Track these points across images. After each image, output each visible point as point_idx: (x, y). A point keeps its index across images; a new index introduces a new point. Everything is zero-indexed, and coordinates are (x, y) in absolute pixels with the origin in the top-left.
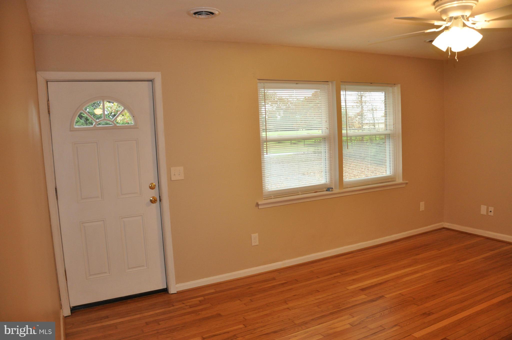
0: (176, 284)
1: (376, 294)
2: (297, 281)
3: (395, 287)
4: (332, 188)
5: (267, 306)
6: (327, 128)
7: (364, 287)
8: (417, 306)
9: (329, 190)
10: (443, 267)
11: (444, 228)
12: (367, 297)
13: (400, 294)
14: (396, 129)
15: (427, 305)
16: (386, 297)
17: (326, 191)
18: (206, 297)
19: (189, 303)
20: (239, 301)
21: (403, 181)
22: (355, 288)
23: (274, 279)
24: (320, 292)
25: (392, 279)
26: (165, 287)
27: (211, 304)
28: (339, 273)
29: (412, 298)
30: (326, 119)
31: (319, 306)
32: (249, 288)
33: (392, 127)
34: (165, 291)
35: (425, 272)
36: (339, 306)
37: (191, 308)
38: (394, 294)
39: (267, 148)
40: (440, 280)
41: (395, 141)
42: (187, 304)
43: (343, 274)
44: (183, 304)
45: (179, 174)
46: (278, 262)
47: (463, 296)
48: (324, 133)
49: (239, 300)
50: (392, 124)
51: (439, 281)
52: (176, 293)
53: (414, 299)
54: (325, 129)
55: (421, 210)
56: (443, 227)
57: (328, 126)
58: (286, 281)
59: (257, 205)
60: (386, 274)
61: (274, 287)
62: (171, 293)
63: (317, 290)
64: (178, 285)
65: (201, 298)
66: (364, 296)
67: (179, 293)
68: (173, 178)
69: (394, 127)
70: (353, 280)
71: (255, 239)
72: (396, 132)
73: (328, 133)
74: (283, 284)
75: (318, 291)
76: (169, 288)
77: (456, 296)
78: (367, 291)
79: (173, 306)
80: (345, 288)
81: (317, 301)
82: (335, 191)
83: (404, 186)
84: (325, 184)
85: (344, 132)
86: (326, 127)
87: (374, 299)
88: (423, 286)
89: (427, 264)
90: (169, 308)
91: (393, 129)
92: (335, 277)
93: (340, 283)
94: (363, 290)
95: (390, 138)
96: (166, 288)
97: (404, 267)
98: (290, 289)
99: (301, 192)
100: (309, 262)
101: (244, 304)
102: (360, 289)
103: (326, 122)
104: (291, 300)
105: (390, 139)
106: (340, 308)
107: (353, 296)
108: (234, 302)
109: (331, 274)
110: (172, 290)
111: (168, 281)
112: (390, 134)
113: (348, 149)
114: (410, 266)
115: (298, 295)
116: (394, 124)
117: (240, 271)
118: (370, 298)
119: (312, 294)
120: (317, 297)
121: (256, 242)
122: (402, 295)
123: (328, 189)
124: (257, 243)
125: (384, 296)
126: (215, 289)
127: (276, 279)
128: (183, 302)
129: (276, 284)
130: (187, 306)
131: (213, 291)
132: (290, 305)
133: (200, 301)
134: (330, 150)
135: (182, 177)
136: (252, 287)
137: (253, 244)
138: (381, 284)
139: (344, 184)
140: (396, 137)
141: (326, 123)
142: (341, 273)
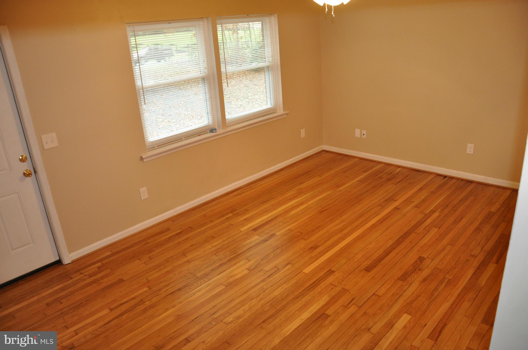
0: (69, 254)
1: (267, 233)
2: (191, 229)
3: (284, 223)
4: (216, 129)
5: (167, 261)
6: (206, 68)
7: (256, 227)
8: (305, 241)
9: (213, 132)
10: (324, 195)
11: (324, 151)
12: (259, 237)
13: (289, 229)
14: (274, 60)
15: (313, 238)
16: (277, 235)
17: (210, 133)
18: (104, 262)
19: (88, 272)
20: (138, 261)
21: (284, 111)
22: (248, 229)
23: (168, 229)
24: (215, 238)
25: (281, 215)
26: (58, 258)
27: (110, 269)
28: (231, 214)
29: (300, 233)
30: (203, 59)
31: (217, 254)
32: (146, 244)
33: (271, 59)
34: (59, 263)
35: (310, 203)
36: (235, 251)
37: (90, 277)
38: (284, 230)
39: (143, 93)
40: (323, 210)
41: (274, 72)
42: (85, 274)
43: (234, 215)
44: (81, 274)
45: (52, 142)
46: (169, 210)
47: (343, 224)
48: (203, 73)
49: (138, 259)
50: (271, 56)
51: (322, 212)
52: (71, 263)
53: (302, 234)
54: (204, 69)
55: (302, 137)
56: (322, 149)
57: (206, 65)
58: (181, 231)
59: (142, 159)
60: (275, 209)
61: (170, 239)
62: (66, 264)
63: (212, 236)
64: (71, 255)
65: (99, 264)
66: (256, 237)
67: (73, 262)
68: (46, 147)
69: (272, 59)
70: (245, 220)
71: (144, 193)
72: (274, 63)
73: (207, 73)
74: (177, 234)
75: (214, 237)
76: (62, 259)
77: (337, 225)
78: (260, 231)
79: (72, 278)
80: (238, 230)
81: (214, 249)
82: (220, 131)
83: (285, 116)
84: (208, 126)
85: (223, 70)
86: (204, 66)
87: (266, 238)
88: (309, 218)
89: (310, 194)
90: (67, 281)
91: (272, 61)
92: (227, 218)
93: (233, 225)
94: (255, 230)
95: (269, 70)
96: (59, 260)
97: (291, 199)
98: (187, 239)
99: (185, 138)
100: (200, 204)
101: (143, 264)
102: (252, 230)
103: (204, 61)
104: (189, 251)
105: (269, 72)
106: (236, 253)
107: (246, 239)
108: (133, 262)
109: (223, 216)
110: (66, 260)
111: (60, 252)
112: (269, 66)
113: (228, 87)
114: (295, 197)
115: (195, 245)
116: (272, 56)
117: (133, 227)
118: (262, 238)
119: (208, 242)
120: (214, 244)
121: (145, 196)
122: (290, 230)
123: (212, 130)
124: (147, 197)
125: (275, 234)
126: (111, 251)
127: (170, 230)
128: (81, 272)
129: (171, 235)
130: (86, 276)
131: (109, 253)
132: (189, 257)
133: (98, 268)
134: (210, 90)
135: (56, 144)
136: (148, 243)
137: (143, 198)
138: (271, 221)
139: (227, 122)
140: (275, 68)
141: (204, 63)
142: (233, 213)
